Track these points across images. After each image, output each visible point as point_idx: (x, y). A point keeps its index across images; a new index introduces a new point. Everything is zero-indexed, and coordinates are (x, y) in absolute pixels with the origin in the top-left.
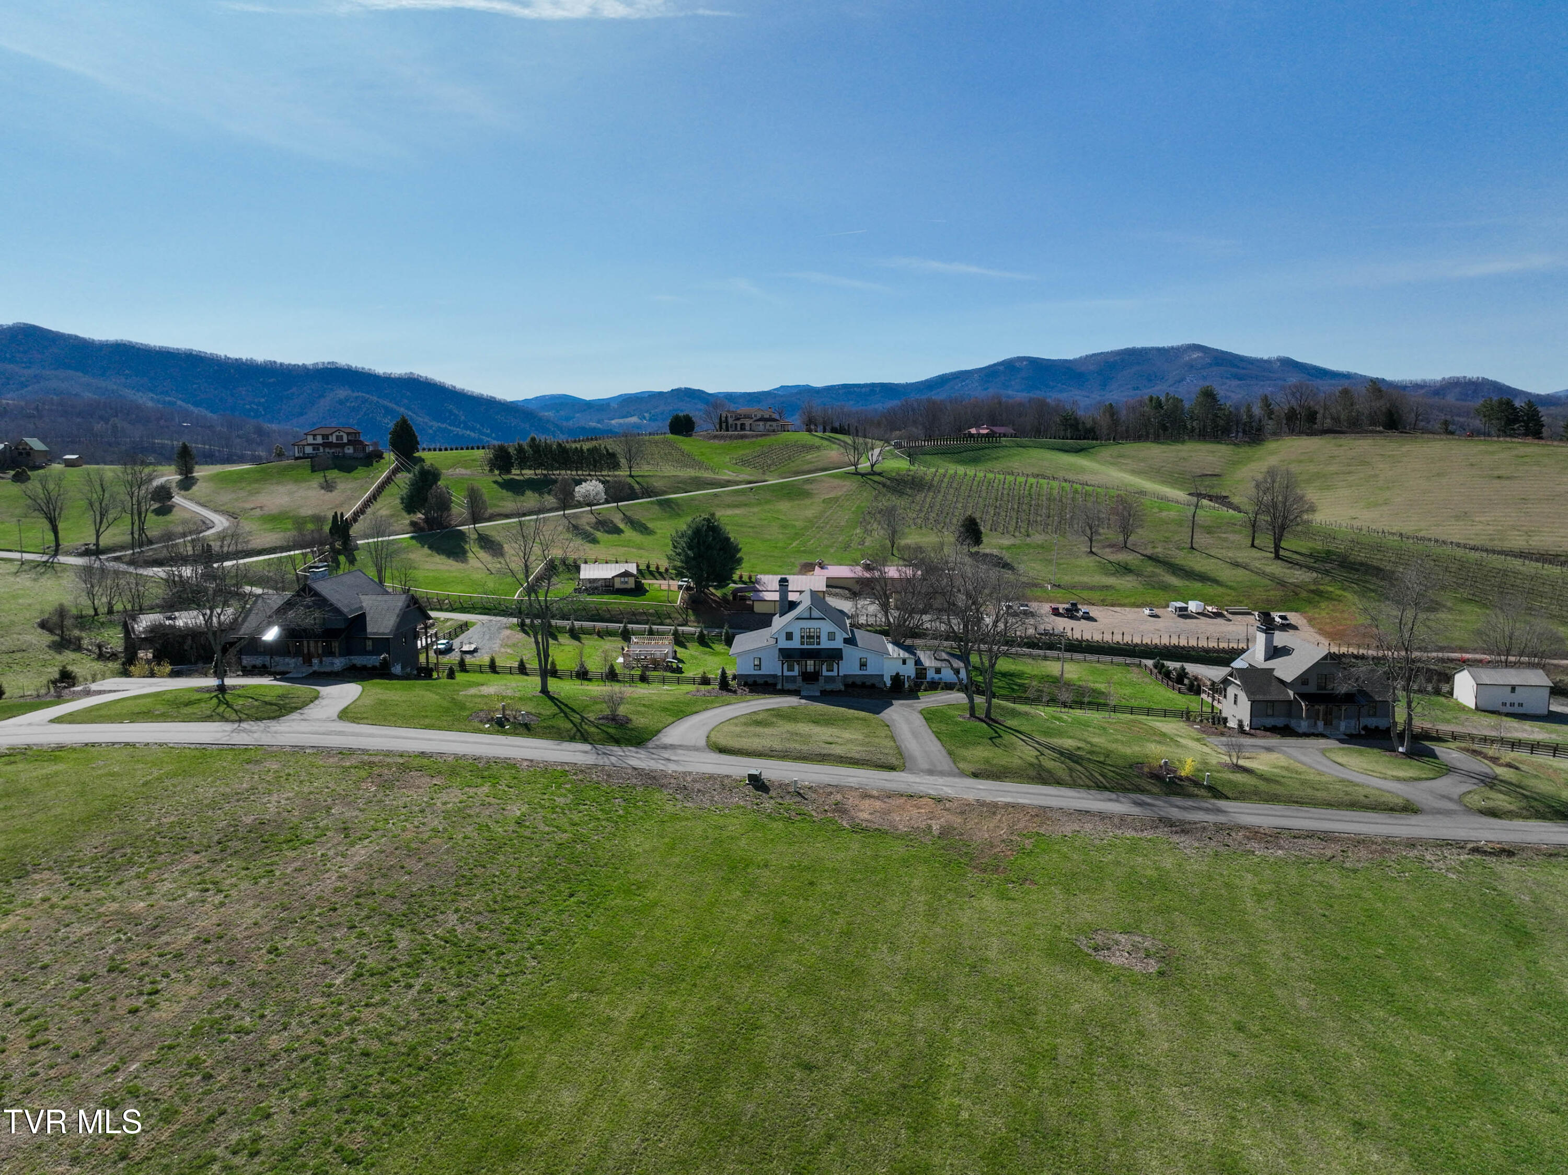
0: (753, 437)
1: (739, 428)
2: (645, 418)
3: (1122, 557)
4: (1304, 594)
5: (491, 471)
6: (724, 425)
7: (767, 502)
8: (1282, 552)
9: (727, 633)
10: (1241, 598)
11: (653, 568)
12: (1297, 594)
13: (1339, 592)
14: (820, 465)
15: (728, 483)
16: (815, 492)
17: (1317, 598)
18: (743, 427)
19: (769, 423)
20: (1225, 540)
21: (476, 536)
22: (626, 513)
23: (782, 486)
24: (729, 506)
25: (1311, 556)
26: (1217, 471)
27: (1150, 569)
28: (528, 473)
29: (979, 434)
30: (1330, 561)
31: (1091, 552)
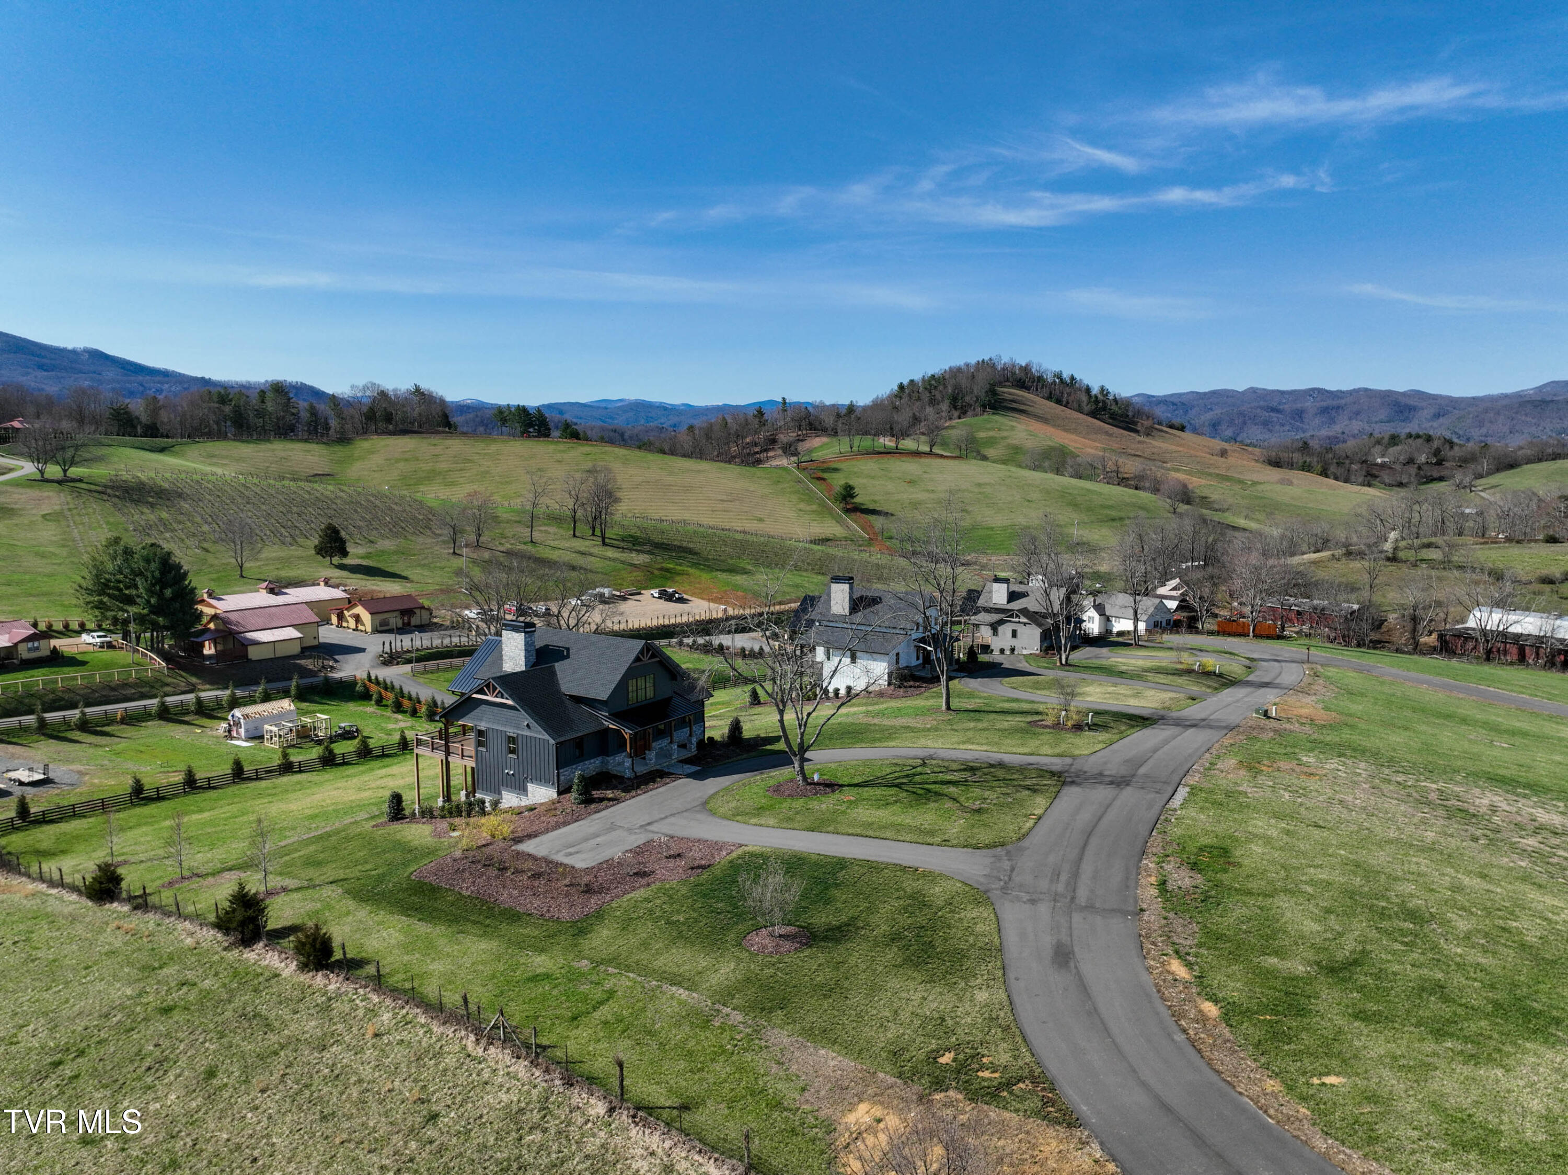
8: (607, 540)
9: (298, 686)
10: (620, 581)
20: (546, 532)
25: (624, 541)
26: (327, 471)
30: (644, 544)
31: (454, 553)
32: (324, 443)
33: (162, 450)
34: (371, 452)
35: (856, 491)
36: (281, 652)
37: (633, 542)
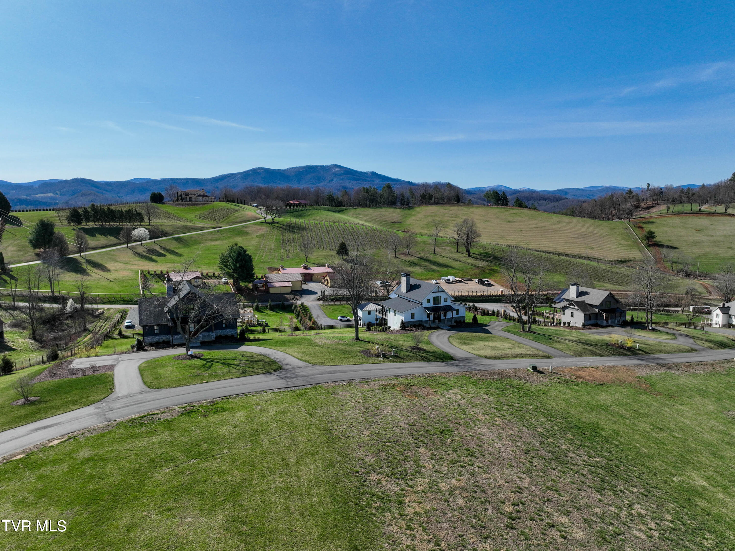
0: (200, 204)
1: (188, 200)
2: (57, 194)
3: (409, 258)
4: (487, 271)
5: (69, 223)
6: (180, 198)
7: (230, 238)
8: (471, 254)
9: (270, 305)
10: (465, 274)
11: (205, 274)
12: (484, 271)
13: (499, 269)
14: (245, 218)
15: (202, 229)
16: (250, 232)
17: (492, 272)
18: (191, 199)
19: (205, 197)
20: (445, 249)
21: (84, 261)
22: (161, 245)
23: (233, 230)
24: (211, 240)
25: (480, 255)
26: (399, 220)
27: (423, 263)
28: (91, 224)
29: (294, 204)
30: (490, 257)
31: (396, 257)
32: (403, 209)
33: (339, 212)
34: (419, 213)
35: (656, 234)
36: (283, 291)
37: (485, 256)
